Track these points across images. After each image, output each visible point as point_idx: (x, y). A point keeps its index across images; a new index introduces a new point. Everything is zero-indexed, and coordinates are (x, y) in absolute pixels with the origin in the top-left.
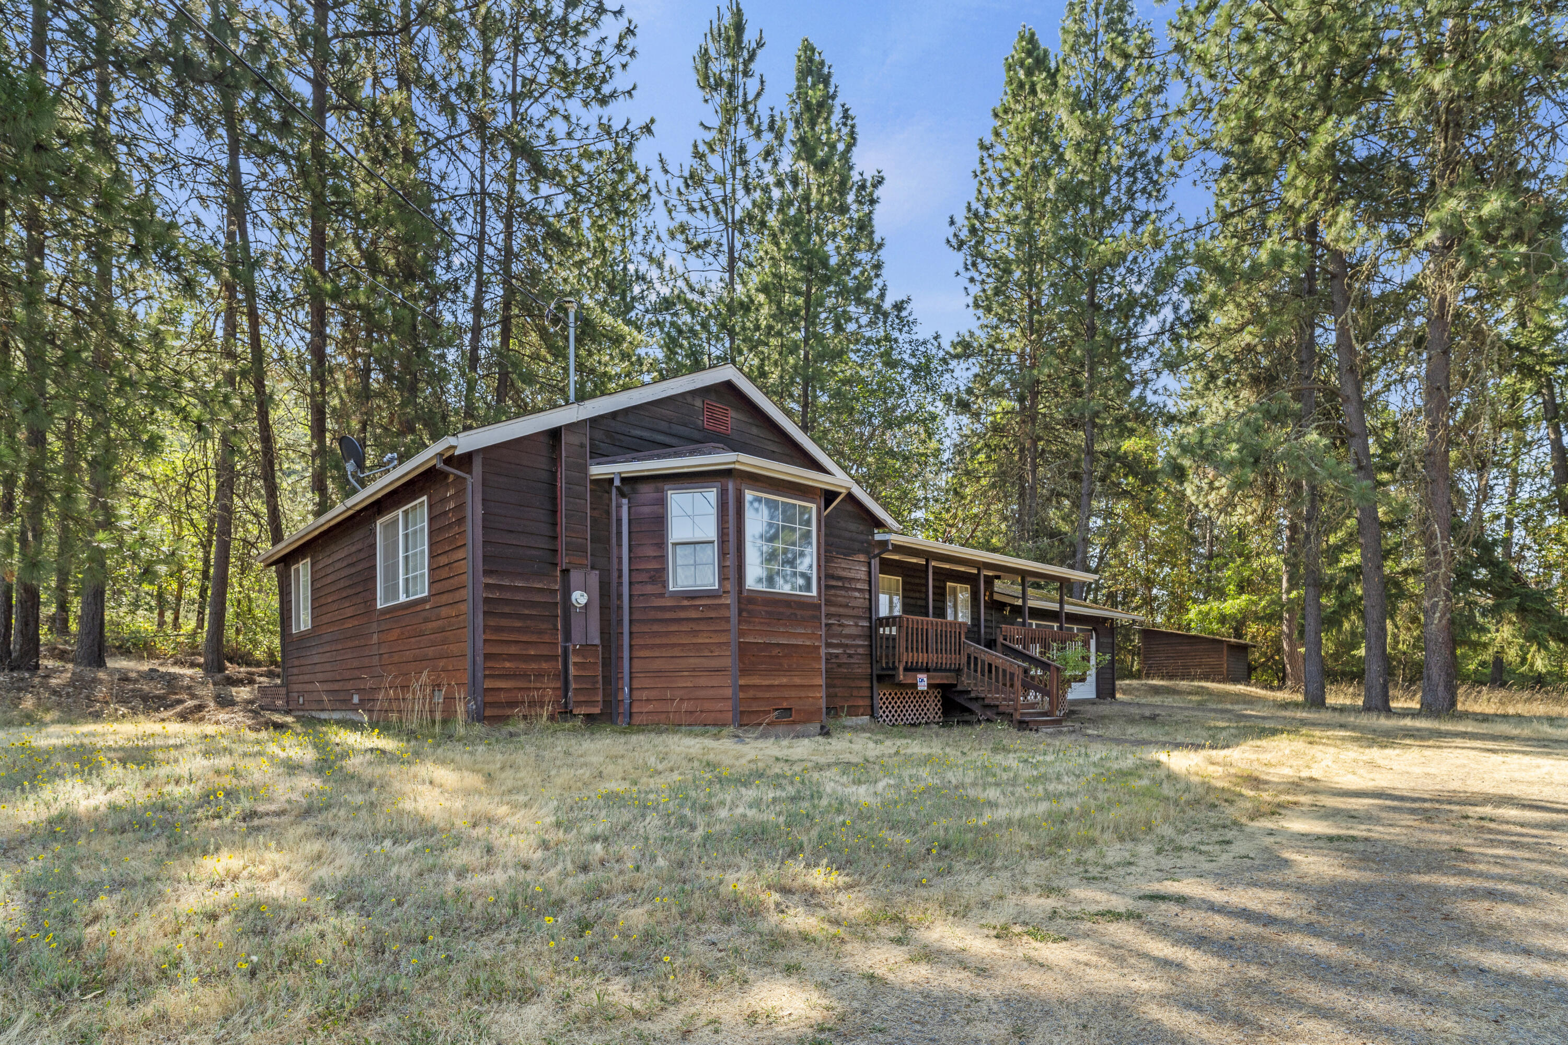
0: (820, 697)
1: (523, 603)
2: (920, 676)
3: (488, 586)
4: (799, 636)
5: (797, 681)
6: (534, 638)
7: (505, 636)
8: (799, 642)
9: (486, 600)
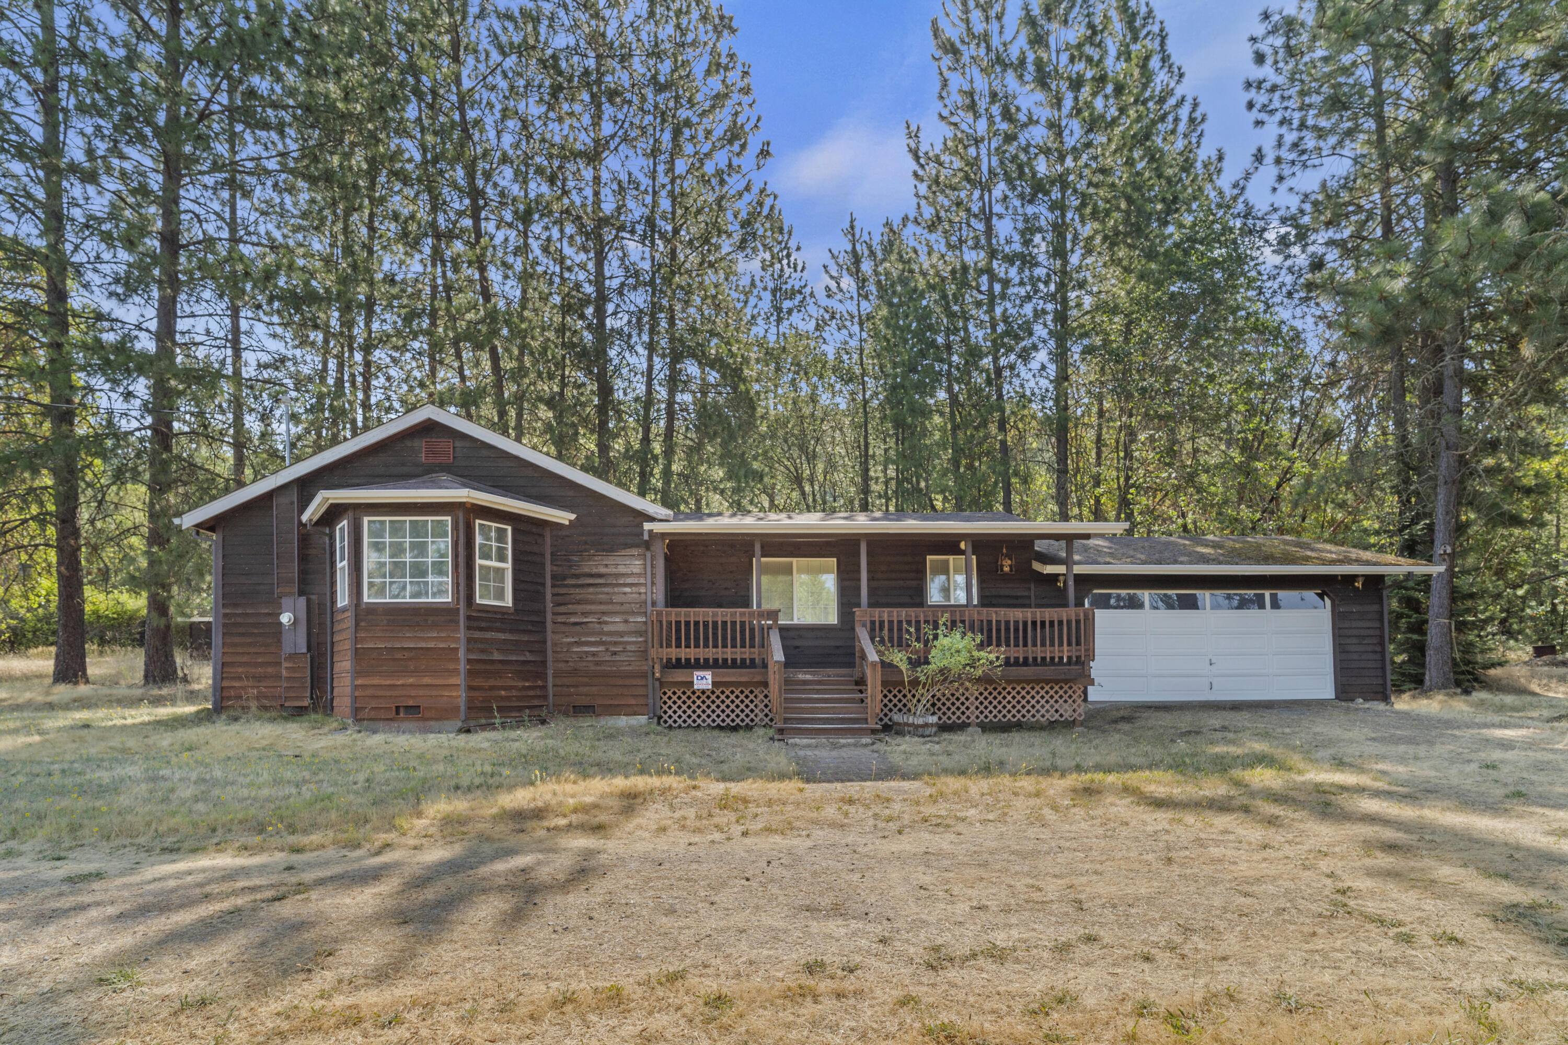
0: (461, 696)
1: (255, 625)
2: (697, 673)
3: (225, 615)
4: (432, 639)
5: (427, 680)
6: (262, 650)
7: (240, 650)
8: (431, 645)
9: (225, 625)
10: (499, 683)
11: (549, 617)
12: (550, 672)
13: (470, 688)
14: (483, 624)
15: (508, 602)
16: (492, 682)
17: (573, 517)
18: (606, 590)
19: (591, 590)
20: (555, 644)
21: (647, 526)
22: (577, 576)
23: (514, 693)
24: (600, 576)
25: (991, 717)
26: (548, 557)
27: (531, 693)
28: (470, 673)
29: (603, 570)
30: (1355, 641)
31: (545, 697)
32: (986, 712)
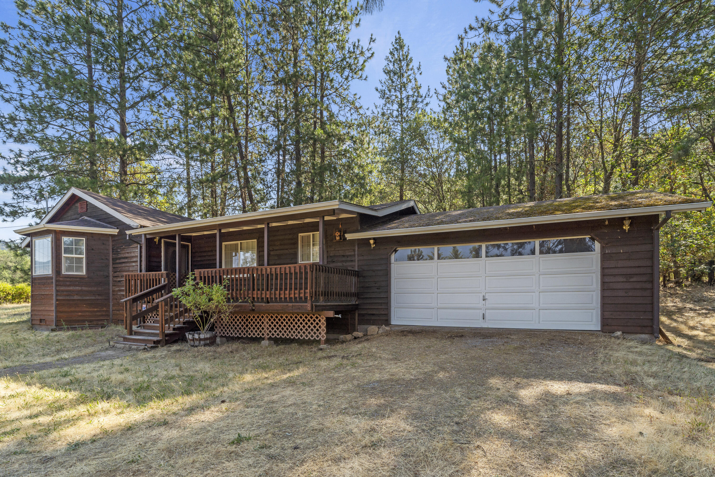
0: (52, 315)
4: (48, 291)
5: (47, 308)
8: (48, 293)
10: (78, 309)
11: (111, 278)
12: (111, 304)
13: (57, 312)
14: (68, 283)
15: (84, 273)
16: (73, 309)
17: (118, 230)
18: (128, 265)
19: (124, 265)
20: (113, 291)
21: (128, 232)
22: (120, 258)
23: (87, 314)
24: (126, 258)
25: (281, 334)
26: (111, 250)
27: (97, 314)
28: (57, 306)
29: (127, 255)
30: (621, 279)
31: (108, 316)
32: (273, 332)
